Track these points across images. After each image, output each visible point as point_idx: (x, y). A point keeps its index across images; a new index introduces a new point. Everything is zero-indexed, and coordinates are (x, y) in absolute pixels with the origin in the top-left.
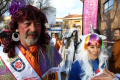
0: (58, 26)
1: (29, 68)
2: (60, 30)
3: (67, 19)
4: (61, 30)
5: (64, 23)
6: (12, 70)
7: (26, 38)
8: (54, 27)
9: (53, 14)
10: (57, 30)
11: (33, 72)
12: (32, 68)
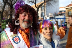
0: (62, 14)
1: (23, 42)
2: (63, 18)
3: (70, 7)
4: (65, 18)
5: (67, 11)
6: (13, 42)
7: (23, 23)
8: (57, 15)
9: (56, 4)
10: (60, 19)
11: (25, 45)
12: (24, 42)
